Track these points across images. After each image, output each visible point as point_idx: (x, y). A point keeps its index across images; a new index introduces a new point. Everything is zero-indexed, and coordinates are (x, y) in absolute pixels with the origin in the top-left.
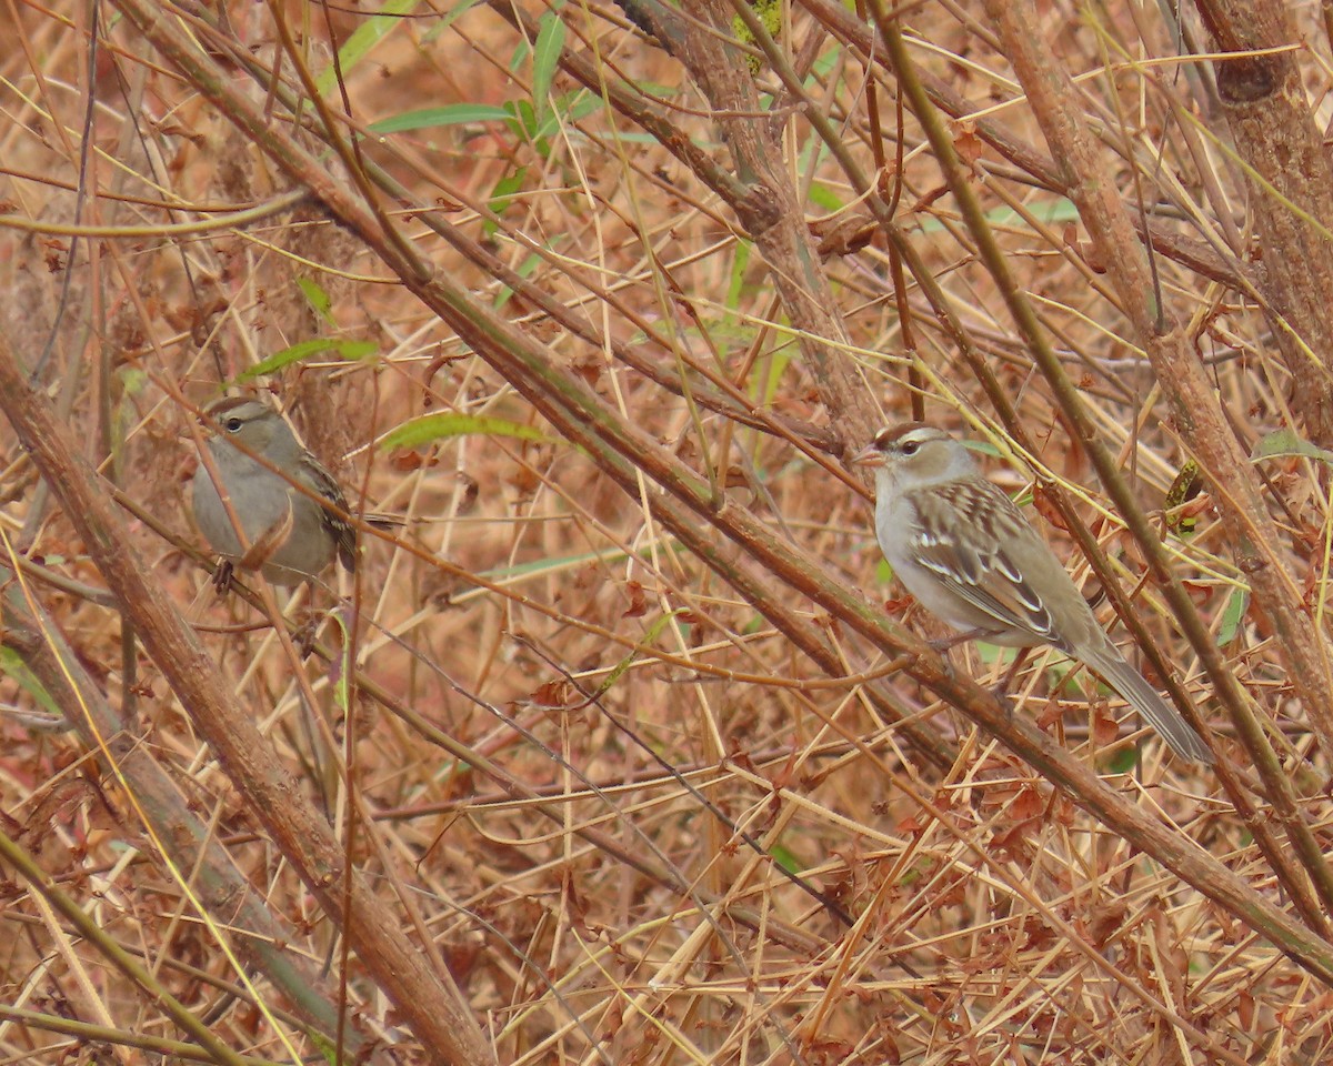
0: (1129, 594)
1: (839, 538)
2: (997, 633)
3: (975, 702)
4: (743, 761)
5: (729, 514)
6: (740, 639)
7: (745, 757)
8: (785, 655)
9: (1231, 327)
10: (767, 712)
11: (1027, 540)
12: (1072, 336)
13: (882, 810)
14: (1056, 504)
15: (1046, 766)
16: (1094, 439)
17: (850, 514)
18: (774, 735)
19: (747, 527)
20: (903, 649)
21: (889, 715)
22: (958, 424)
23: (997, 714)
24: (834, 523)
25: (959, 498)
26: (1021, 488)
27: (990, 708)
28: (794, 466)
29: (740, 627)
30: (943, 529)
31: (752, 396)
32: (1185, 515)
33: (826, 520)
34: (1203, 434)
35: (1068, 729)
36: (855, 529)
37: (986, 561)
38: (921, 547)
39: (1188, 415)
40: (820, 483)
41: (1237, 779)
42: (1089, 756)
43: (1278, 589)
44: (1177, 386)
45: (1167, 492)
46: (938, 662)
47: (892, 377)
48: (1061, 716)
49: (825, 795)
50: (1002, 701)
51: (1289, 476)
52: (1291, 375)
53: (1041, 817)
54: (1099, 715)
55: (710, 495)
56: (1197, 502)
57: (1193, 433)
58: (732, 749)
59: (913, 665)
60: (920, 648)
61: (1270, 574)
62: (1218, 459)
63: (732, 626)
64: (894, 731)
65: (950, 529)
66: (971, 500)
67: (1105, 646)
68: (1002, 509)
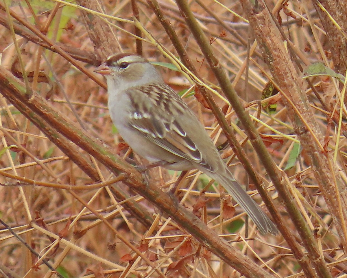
0: (241, 143)
1: (93, 110)
2: (171, 163)
3: (159, 198)
4: (41, 223)
5: (35, 101)
6: (41, 162)
7: (41, 221)
8: (65, 168)
9: (294, 8)
10: (55, 197)
11: (188, 116)
12: (212, 9)
13: (113, 248)
14: (205, 97)
15: (195, 231)
16: (218, 66)
17: (98, 97)
18: (58, 209)
19: (44, 107)
20: (122, 171)
21: (119, 198)
22: (155, 53)
23: (170, 204)
24: (90, 102)
25: (152, 93)
26: (188, 87)
27: (167, 201)
28: (71, 73)
29: (42, 154)
30: (146, 110)
31: (49, 37)
32: (270, 103)
33: (86, 101)
34: (277, 63)
35: (209, 210)
36: (101, 106)
37: (168, 126)
38: (134, 120)
39: (270, 54)
40: (83, 82)
41: (294, 239)
42: (219, 224)
43: (314, 143)
44: (264, 39)
45: (262, 90)
46: (140, 177)
47: (122, 29)
48: (206, 203)
49: (83, 241)
50: (172, 198)
51: (325, 83)
52: (325, 33)
53: (194, 255)
54: (225, 204)
55: (25, 91)
56: (276, 96)
57: (272, 63)
58: (35, 216)
59: (127, 179)
60: (131, 170)
61: (310, 136)
62: (285, 77)
63: (38, 154)
64: (122, 207)
65: (149, 110)
66: (158, 94)
67: (226, 172)
68: (176, 100)
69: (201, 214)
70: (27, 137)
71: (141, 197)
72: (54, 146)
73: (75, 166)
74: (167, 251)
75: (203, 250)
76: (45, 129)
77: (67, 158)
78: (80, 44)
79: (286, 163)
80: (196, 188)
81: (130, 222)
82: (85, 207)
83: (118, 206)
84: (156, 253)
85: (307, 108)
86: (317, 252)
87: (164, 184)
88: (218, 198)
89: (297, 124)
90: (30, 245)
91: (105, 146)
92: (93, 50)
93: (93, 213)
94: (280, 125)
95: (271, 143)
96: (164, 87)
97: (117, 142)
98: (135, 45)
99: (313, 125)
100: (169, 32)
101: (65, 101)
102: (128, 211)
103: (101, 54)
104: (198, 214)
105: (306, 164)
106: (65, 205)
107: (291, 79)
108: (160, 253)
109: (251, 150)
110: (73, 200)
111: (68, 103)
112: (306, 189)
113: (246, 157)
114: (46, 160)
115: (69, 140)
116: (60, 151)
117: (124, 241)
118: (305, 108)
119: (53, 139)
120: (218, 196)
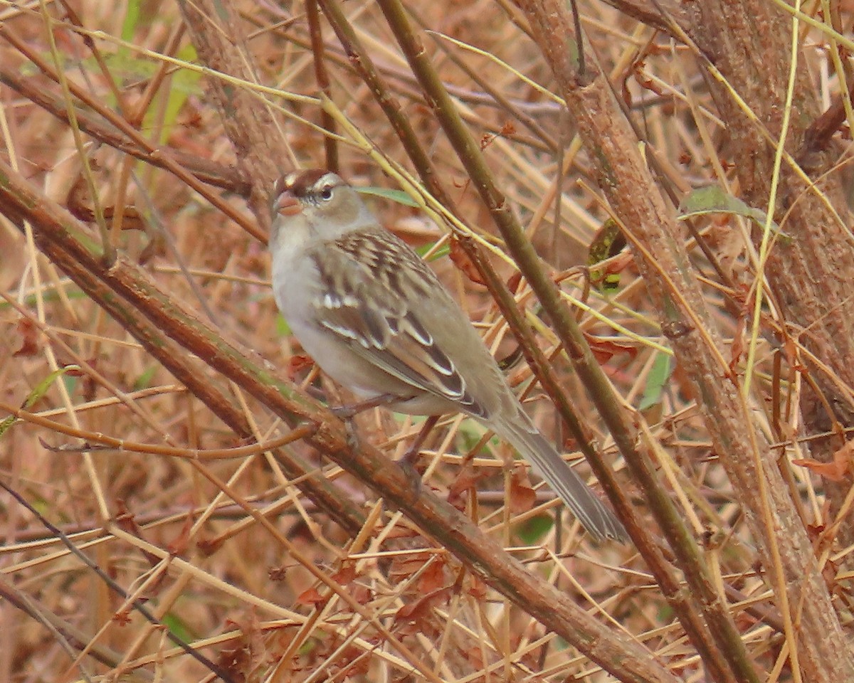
0: (548, 354)
1: (235, 286)
2: (405, 400)
3: (380, 473)
4: (129, 524)
5: (121, 272)
6: (129, 397)
7: (129, 520)
8: (178, 409)
9: (657, 72)
10: (157, 469)
11: (438, 299)
12: (486, 76)
13: (279, 577)
14: (473, 259)
15: (454, 541)
16: (504, 208)
17: (246, 261)
18: (164, 495)
19: (141, 285)
20: (303, 417)
21: (291, 470)
22: (365, 168)
23: (404, 486)
24: (231, 271)
26: (436, 238)
27: (396, 480)
28: (191, 210)
29: (130, 380)
30: (348, 289)
31: (146, 136)
32: (609, 270)
33: (221, 269)
34: (626, 190)
35: (482, 494)
36: (253, 278)
37: (394, 323)
38: (325, 309)
39: (610, 170)
40: (217, 228)
41: (659, 553)
42: (502, 525)
43: (704, 356)
44: (598, 140)
45: (588, 245)
46: (342, 430)
47: (297, 117)
48: (474, 480)
49: (218, 563)
50: (408, 473)
51: (720, 228)
52: (722, 124)
53: (451, 588)
54: (515, 482)
55: (102, 252)
56: (622, 258)
57: (615, 189)
58: (116, 510)
59: (315, 434)
60: (323, 415)
61: (695, 340)
62: (641, 217)
63: (121, 380)
64: (298, 492)
65: (355, 289)
66: (375, 253)
67: (518, 416)
68: (410, 265)
69: (464, 502)
70: (98, 345)
71: (339, 469)
72: (155, 363)
73: (199, 405)
74: (394, 581)
75: (468, 580)
76: (135, 326)
77: (182, 388)
78: (210, 151)
79: (640, 396)
80: (453, 449)
81: (315, 520)
82: (222, 493)
83: (289, 489)
84: (369, 587)
85: (689, 282)
86: (711, 590)
87: (386, 440)
88: (499, 469)
89: (668, 316)
90: (104, 570)
91: (268, 365)
92: (234, 160)
93: (238, 503)
94: (628, 315)
95: (610, 355)
96: (388, 240)
97: (287, 354)
98: (322, 151)
99: (701, 318)
100: (397, 125)
101: (177, 268)
102: (311, 498)
103: (251, 170)
104: (459, 503)
105: (685, 397)
106: (180, 485)
107: (655, 223)
108: (378, 587)
109: (567, 370)
110: (195, 476)
111: (184, 272)
112: (683, 450)
113: (558, 384)
114: (138, 394)
115: (187, 350)
116: (167, 374)
117: (302, 563)
118: (684, 283)
119: (152, 349)
120: (500, 465)
